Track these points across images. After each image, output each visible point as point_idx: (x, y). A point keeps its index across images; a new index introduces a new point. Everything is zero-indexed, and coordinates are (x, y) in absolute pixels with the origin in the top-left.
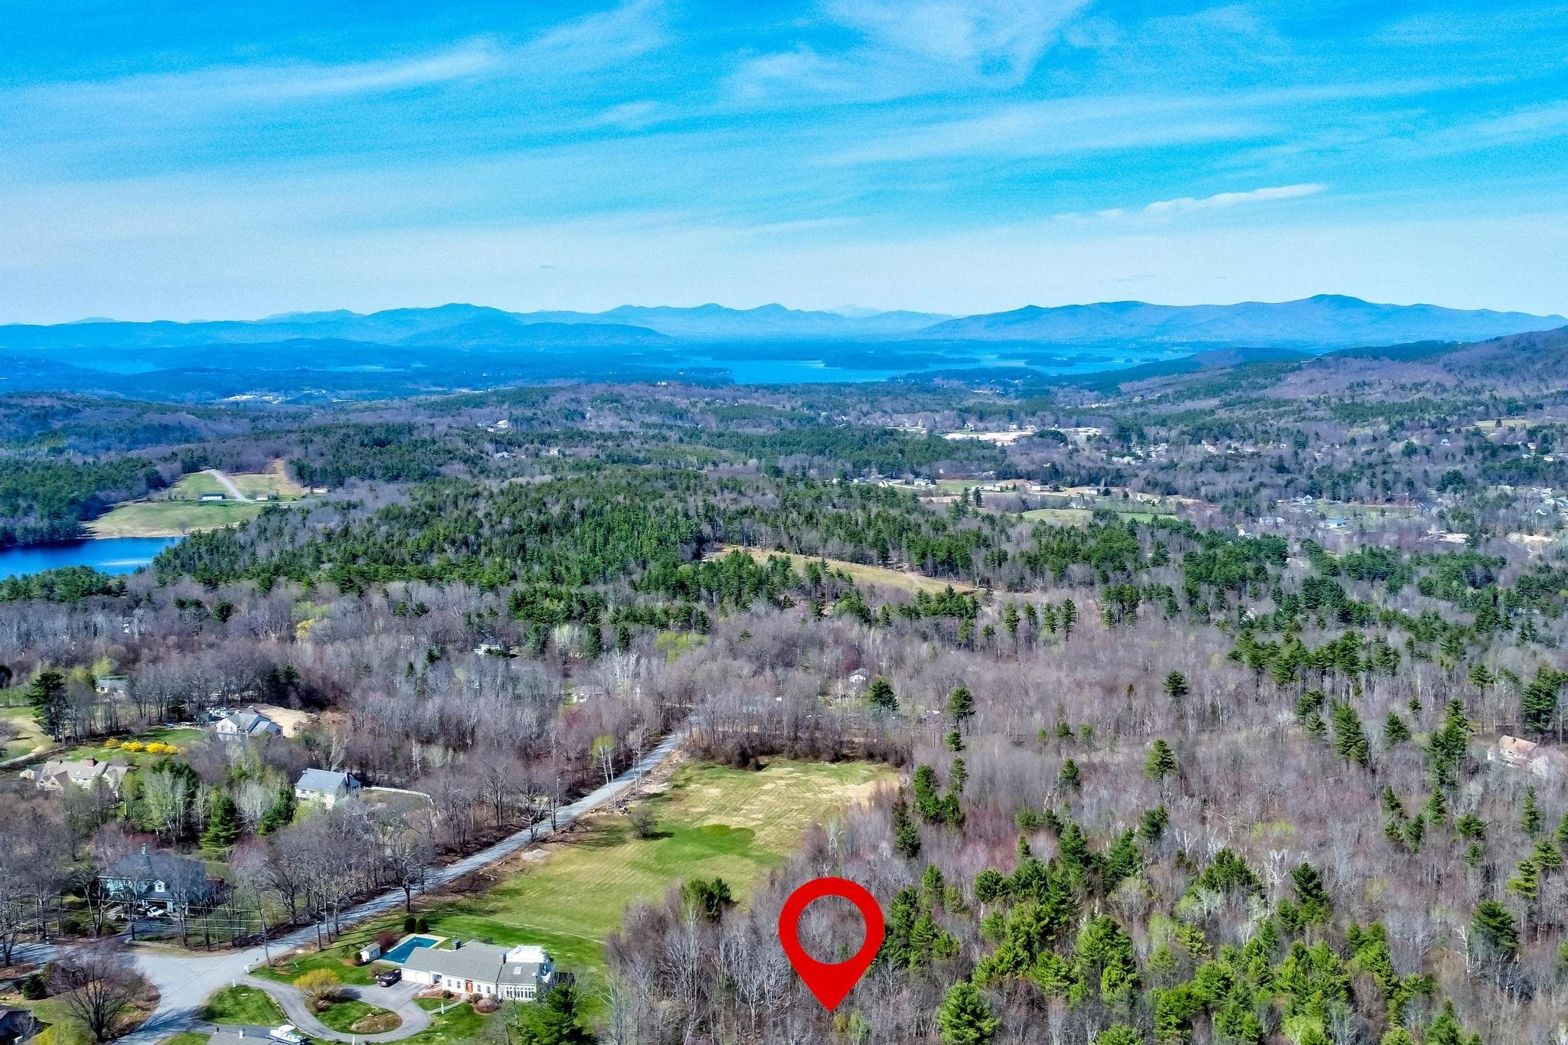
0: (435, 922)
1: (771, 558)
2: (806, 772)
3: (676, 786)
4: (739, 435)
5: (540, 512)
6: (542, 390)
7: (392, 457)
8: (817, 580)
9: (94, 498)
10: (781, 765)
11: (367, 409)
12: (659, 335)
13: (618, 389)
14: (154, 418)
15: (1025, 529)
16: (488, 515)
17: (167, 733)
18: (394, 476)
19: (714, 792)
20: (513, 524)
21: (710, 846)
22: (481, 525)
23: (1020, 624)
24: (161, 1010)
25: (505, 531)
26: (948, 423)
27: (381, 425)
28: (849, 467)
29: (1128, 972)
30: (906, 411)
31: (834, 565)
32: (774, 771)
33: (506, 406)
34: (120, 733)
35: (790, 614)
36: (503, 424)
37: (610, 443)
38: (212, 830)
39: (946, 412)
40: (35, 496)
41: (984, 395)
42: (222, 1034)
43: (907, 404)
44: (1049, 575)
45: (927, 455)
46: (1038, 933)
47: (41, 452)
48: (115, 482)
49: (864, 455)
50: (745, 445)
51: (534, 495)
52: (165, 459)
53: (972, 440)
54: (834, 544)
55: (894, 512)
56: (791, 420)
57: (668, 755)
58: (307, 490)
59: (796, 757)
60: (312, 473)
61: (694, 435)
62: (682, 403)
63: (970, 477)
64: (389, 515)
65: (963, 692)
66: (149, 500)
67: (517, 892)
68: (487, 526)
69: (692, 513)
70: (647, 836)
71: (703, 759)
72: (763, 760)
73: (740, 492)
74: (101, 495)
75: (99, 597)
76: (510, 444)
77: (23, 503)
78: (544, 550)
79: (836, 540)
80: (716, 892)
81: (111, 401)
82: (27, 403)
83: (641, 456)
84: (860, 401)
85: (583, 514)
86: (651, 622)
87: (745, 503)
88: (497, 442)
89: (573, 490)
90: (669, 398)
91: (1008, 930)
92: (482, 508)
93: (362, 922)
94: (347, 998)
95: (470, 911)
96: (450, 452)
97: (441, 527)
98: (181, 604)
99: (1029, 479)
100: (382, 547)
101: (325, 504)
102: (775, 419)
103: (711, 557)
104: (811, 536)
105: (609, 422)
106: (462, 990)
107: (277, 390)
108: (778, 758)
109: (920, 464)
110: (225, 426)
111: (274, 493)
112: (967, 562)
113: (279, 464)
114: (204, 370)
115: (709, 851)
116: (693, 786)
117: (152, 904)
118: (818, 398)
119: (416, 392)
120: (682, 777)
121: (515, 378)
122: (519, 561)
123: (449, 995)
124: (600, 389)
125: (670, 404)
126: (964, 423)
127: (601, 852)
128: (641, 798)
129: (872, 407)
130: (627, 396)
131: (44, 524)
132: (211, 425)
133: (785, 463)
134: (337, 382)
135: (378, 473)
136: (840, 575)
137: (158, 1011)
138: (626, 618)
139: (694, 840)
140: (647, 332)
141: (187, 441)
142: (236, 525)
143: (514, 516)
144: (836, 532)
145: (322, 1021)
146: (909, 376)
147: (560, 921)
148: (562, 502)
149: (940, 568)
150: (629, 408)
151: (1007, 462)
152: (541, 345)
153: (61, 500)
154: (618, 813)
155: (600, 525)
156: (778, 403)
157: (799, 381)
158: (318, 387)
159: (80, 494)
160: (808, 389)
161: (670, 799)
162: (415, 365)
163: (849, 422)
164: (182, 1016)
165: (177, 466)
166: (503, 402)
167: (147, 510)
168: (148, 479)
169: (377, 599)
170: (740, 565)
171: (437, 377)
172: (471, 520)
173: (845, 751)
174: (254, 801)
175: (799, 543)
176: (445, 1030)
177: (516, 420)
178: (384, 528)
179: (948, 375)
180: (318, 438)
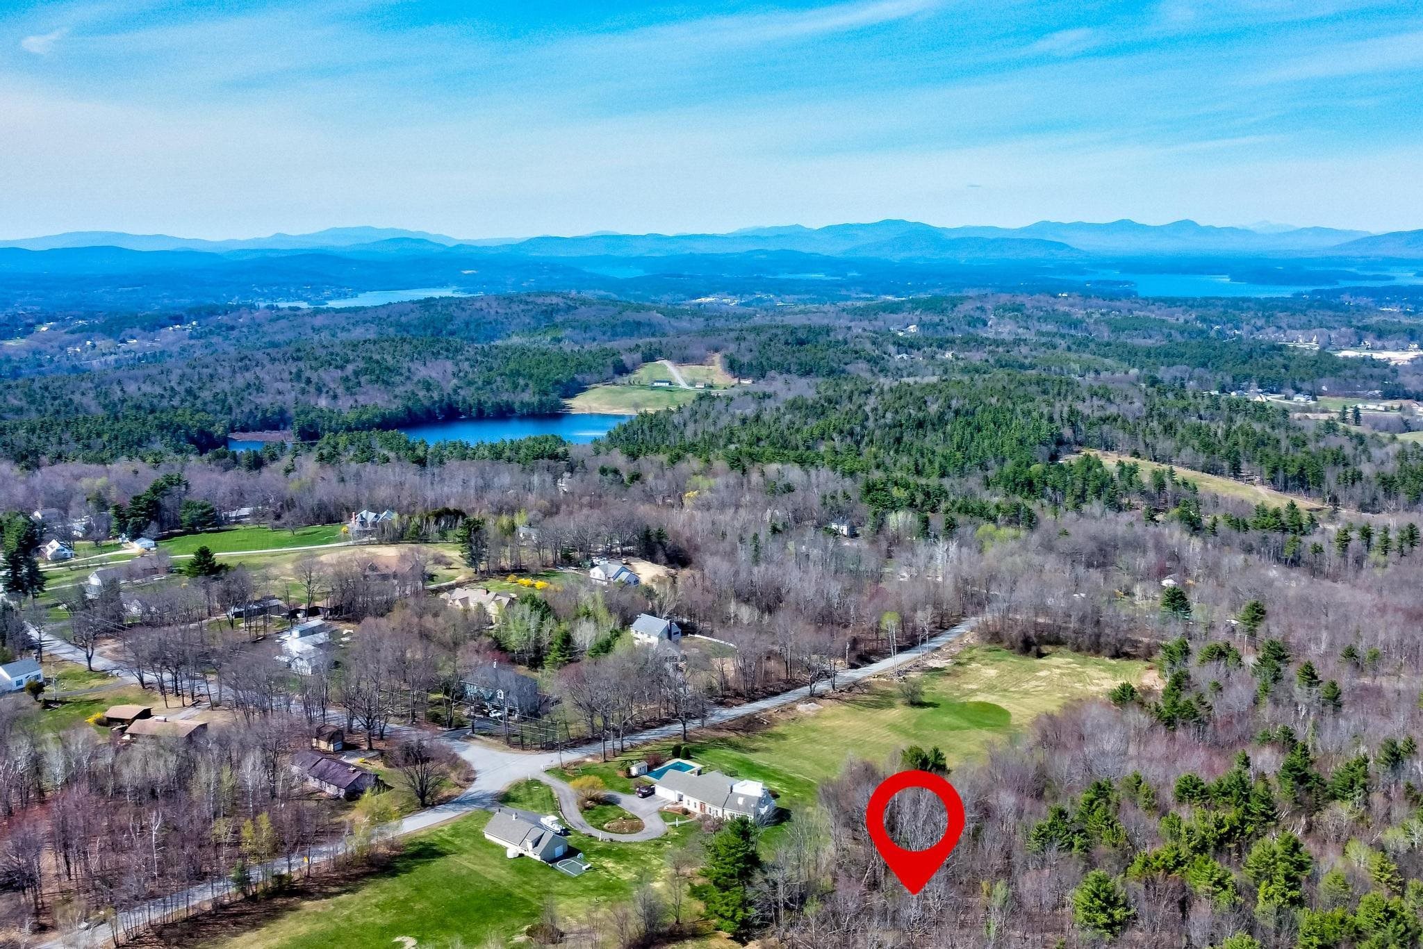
0: (699, 752)
1: (1120, 464)
2: (1083, 664)
3: (959, 664)
4: (1125, 345)
5: (920, 408)
6: (953, 299)
7: (807, 354)
8: (1161, 486)
9: (573, 380)
10: (1062, 656)
11: (801, 312)
12: (1072, 249)
13: (1020, 299)
14: (630, 316)
15: (1393, 449)
16: (875, 410)
17: (555, 574)
18: (806, 372)
19: (991, 672)
20: (894, 419)
21: (969, 720)
22: (867, 418)
23: (1351, 545)
24: (474, 789)
25: (886, 425)
26: (1343, 340)
27: (804, 327)
28: (1229, 379)
29: (1291, 889)
30: (1301, 328)
31: (1182, 473)
32: (1055, 660)
33: (918, 313)
34: (521, 571)
35: (1125, 517)
36: (912, 329)
37: (1001, 349)
38: (553, 654)
39: (1343, 329)
40: (531, 377)
41: (1392, 312)
42: (502, 814)
43: (1304, 319)
44: (1403, 498)
45: (1312, 371)
46: (1214, 839)
47: (544, 341)
48: (590, 368)
49: (1247, 369)
50: (1130, 355)
51: (918, 394)
52: (631, 350)
53: (1364, 359)
54: (1187, 453)
55: (1257, 427)
56: (1182, 333)
57: (962, 635)
58: (736, 381)
59: (1078, 649)
60: (741, 366)
61: (1082, 344)
62: (1079, 313)
63: (1355, 395)
64: (794, 406)
65: (1256, 605)
66: (614, 384)
67: (783, 737)
68: (871, 419)
69: (1056, 416)
70: (917, 704)
71: (989, 642)
72: (1046, 649)
73: (1109, 400)
74: (579, 378)
75: (546, 461)
76: (911, 346)
77: (522, 382)
78: (917, 443)
79: (1189, 450)
80: (932, 759)
81: (604, 301)
82: (540, 300)
83: (1027, 362)
84: (1256, 316)
85: (957, 412)
86: (981, 515)
87: (1112, 410)
88: (899, 345)
89: (953, 391)
90: (1067, 309)
91: (1183, 831)
92: (872, 401)
93: (646, 743)
94: (609, 802)
95: (736, 747)
96: (856, 352)
97: (834, 417)
98: (603, 471)
99: (1418, 400)
100: (782, 433)
101: (746, 394)
102: (1166, 331)
103: (1067, 459)
104: (1165, 445)
105: (1006, 329)
106: (697, 810)
107: (735, 294)
108: (1062, 649)
109: (1302, 380)
110: (684, 324)
111: (709, 382)
112: (1319, 479)
113: (717, 357)
114: (680, 276)
115: (965, 724)
116: (974, 665)
117: (495, 707)
118: (1212, 313)
119: (847, 298)
120: (967, 656)
121: (934, 286)
122: (892, 453)
123: (686, 812)
124: (1005, 298)
125: (1067, 314)
126: (1360, 340)
127: (868, 712)
128: (923, 670)
129: (1267, 322)
130: (1028, 305)
131: (535, 399)
132: (674, 322)
133: (1163, 373)
134: (782, 288)
135: (794, 368)
136: (1185, 484)
137: (470, 790)
138: (959, 509)
139: (957, 713)
140: (1061, 246)
141: (653, 335)
142: (673, 408)
143: (897, 412)
144: (1191, 442)
145: (585, 817)
146: (1315, 292)
147: (808, 766)
148: (941, 401)
149: (1290, 484)
150: (1028, 316)
151: (1397, 381)
152: (963, 257)
153: (548, 381)
154: (896, 680)
155: (969, 424)
156: (1172, 315)
157: (1198, 295)
158: (767, 291)
159: (563, 377)
160: (1207, 302)
161: (948, 674)
162: (850, 274)
163: (1240, 337)
164: (486, 796)
165: (638, 356)
166: (916, 309)
167: (611, 391)
168: (615, 367)
169: (755, 477)
170: (1089, 469)
171: (866, 285)
172: (860, 412)
173: (1127, 649)
174: (585, 635)
175: (1154, 450)
176: (675, 839)
177: (923, 326)
178: (788, 417)
179: (1356, 292)
180: (750, 337)
